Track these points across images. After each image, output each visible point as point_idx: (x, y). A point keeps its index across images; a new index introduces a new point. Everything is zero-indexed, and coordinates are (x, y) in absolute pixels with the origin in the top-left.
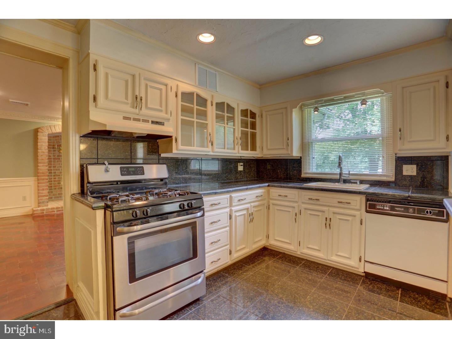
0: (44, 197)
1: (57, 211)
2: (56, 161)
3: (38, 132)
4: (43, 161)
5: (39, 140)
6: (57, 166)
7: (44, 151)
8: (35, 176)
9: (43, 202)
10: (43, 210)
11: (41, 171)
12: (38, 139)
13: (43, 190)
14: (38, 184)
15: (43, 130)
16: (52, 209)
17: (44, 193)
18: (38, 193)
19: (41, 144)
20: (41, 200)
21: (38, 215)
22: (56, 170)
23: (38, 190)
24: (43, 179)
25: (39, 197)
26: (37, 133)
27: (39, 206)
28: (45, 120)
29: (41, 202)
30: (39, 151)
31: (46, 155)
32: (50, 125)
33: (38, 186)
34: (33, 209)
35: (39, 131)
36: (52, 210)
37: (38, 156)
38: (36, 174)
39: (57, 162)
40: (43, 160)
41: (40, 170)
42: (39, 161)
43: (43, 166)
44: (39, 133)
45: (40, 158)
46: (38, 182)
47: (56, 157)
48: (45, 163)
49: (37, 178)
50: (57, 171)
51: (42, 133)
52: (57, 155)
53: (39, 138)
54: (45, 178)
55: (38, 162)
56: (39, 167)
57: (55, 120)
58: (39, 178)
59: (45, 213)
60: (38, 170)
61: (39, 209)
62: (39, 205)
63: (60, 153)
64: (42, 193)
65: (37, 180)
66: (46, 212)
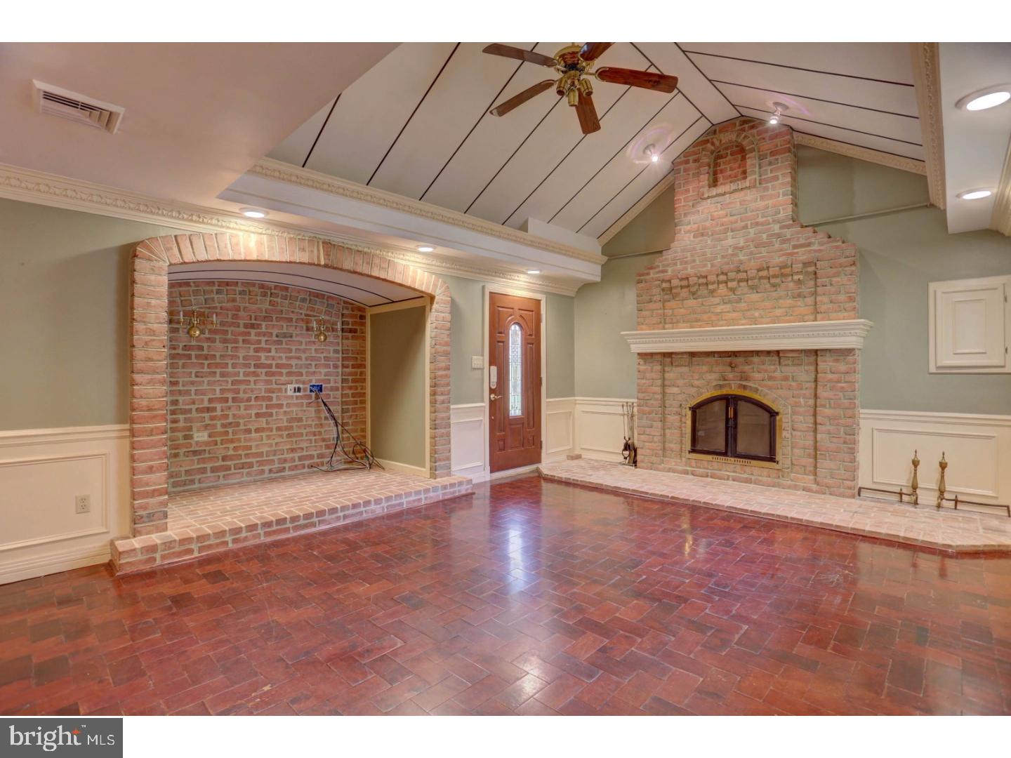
0: (153, 496)
1: (201, 550)
2: (181, 362)
3: (135, 256)
4: (151, 364)
5: (138, 288)
6: (181, 380)
7: (155, 326)
8: (121, 421)
9: (151, 517)
10: (153, 549)
11: (144, 402)
12: (133, 282)
13: (151, 470)
14: (133, 448)
15: (152, 252)
16: (182, 542)
17: (155, 484)
18: (133, 484)
19: (146, 301)
20: (144, 507)
21: (134, 569)
22: (180, 392)
23: (133, 471)
24: (151, 432)
25: (134, 496)
26: (133, 263)
27: (135, 533)
28: (158, 214)
29: (142, 517)
30: (138, 326)
31: (161, 341)
32: (177, 233)
33: (133, 458)
34: (112, 543)
35: (137, 253)
36: (183, 548)
37: (133, 346)
38: (126, 411)
39: (183, 368)
40: (150, 360)
41: (141, 397)
42: (138, 365)
43: (150, 382)
44: (137, 261)
45: (139, 353)
46: (132, 443)
47: (180, 351)
48: (158, 373)
49: (127, 426)
50: (181, 399)
51: (150, 260)
52: (181, 345)
53: (137, 281)
54: (157, 428)
55: (135, 370)
56: (135, 387)
57: (195, 218)
58: (135, 426)
59: (158, 562)
60: (133, 397)
61: (137, 543)
62: (135, 529)
63: (191, 336)
64: (147, 484)
65: (127, 433)
66: (163, 557)
